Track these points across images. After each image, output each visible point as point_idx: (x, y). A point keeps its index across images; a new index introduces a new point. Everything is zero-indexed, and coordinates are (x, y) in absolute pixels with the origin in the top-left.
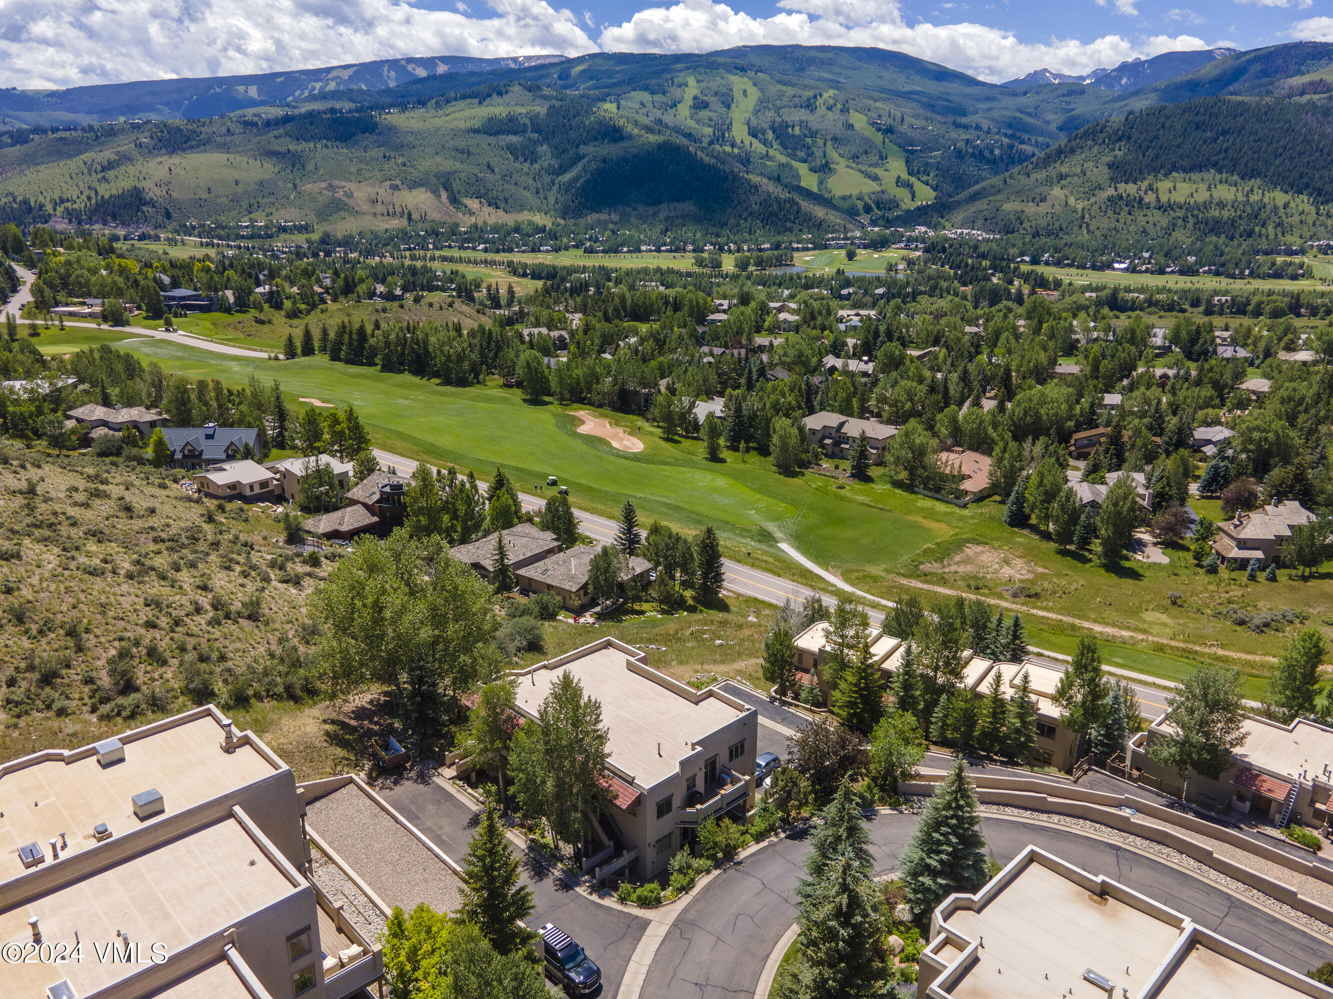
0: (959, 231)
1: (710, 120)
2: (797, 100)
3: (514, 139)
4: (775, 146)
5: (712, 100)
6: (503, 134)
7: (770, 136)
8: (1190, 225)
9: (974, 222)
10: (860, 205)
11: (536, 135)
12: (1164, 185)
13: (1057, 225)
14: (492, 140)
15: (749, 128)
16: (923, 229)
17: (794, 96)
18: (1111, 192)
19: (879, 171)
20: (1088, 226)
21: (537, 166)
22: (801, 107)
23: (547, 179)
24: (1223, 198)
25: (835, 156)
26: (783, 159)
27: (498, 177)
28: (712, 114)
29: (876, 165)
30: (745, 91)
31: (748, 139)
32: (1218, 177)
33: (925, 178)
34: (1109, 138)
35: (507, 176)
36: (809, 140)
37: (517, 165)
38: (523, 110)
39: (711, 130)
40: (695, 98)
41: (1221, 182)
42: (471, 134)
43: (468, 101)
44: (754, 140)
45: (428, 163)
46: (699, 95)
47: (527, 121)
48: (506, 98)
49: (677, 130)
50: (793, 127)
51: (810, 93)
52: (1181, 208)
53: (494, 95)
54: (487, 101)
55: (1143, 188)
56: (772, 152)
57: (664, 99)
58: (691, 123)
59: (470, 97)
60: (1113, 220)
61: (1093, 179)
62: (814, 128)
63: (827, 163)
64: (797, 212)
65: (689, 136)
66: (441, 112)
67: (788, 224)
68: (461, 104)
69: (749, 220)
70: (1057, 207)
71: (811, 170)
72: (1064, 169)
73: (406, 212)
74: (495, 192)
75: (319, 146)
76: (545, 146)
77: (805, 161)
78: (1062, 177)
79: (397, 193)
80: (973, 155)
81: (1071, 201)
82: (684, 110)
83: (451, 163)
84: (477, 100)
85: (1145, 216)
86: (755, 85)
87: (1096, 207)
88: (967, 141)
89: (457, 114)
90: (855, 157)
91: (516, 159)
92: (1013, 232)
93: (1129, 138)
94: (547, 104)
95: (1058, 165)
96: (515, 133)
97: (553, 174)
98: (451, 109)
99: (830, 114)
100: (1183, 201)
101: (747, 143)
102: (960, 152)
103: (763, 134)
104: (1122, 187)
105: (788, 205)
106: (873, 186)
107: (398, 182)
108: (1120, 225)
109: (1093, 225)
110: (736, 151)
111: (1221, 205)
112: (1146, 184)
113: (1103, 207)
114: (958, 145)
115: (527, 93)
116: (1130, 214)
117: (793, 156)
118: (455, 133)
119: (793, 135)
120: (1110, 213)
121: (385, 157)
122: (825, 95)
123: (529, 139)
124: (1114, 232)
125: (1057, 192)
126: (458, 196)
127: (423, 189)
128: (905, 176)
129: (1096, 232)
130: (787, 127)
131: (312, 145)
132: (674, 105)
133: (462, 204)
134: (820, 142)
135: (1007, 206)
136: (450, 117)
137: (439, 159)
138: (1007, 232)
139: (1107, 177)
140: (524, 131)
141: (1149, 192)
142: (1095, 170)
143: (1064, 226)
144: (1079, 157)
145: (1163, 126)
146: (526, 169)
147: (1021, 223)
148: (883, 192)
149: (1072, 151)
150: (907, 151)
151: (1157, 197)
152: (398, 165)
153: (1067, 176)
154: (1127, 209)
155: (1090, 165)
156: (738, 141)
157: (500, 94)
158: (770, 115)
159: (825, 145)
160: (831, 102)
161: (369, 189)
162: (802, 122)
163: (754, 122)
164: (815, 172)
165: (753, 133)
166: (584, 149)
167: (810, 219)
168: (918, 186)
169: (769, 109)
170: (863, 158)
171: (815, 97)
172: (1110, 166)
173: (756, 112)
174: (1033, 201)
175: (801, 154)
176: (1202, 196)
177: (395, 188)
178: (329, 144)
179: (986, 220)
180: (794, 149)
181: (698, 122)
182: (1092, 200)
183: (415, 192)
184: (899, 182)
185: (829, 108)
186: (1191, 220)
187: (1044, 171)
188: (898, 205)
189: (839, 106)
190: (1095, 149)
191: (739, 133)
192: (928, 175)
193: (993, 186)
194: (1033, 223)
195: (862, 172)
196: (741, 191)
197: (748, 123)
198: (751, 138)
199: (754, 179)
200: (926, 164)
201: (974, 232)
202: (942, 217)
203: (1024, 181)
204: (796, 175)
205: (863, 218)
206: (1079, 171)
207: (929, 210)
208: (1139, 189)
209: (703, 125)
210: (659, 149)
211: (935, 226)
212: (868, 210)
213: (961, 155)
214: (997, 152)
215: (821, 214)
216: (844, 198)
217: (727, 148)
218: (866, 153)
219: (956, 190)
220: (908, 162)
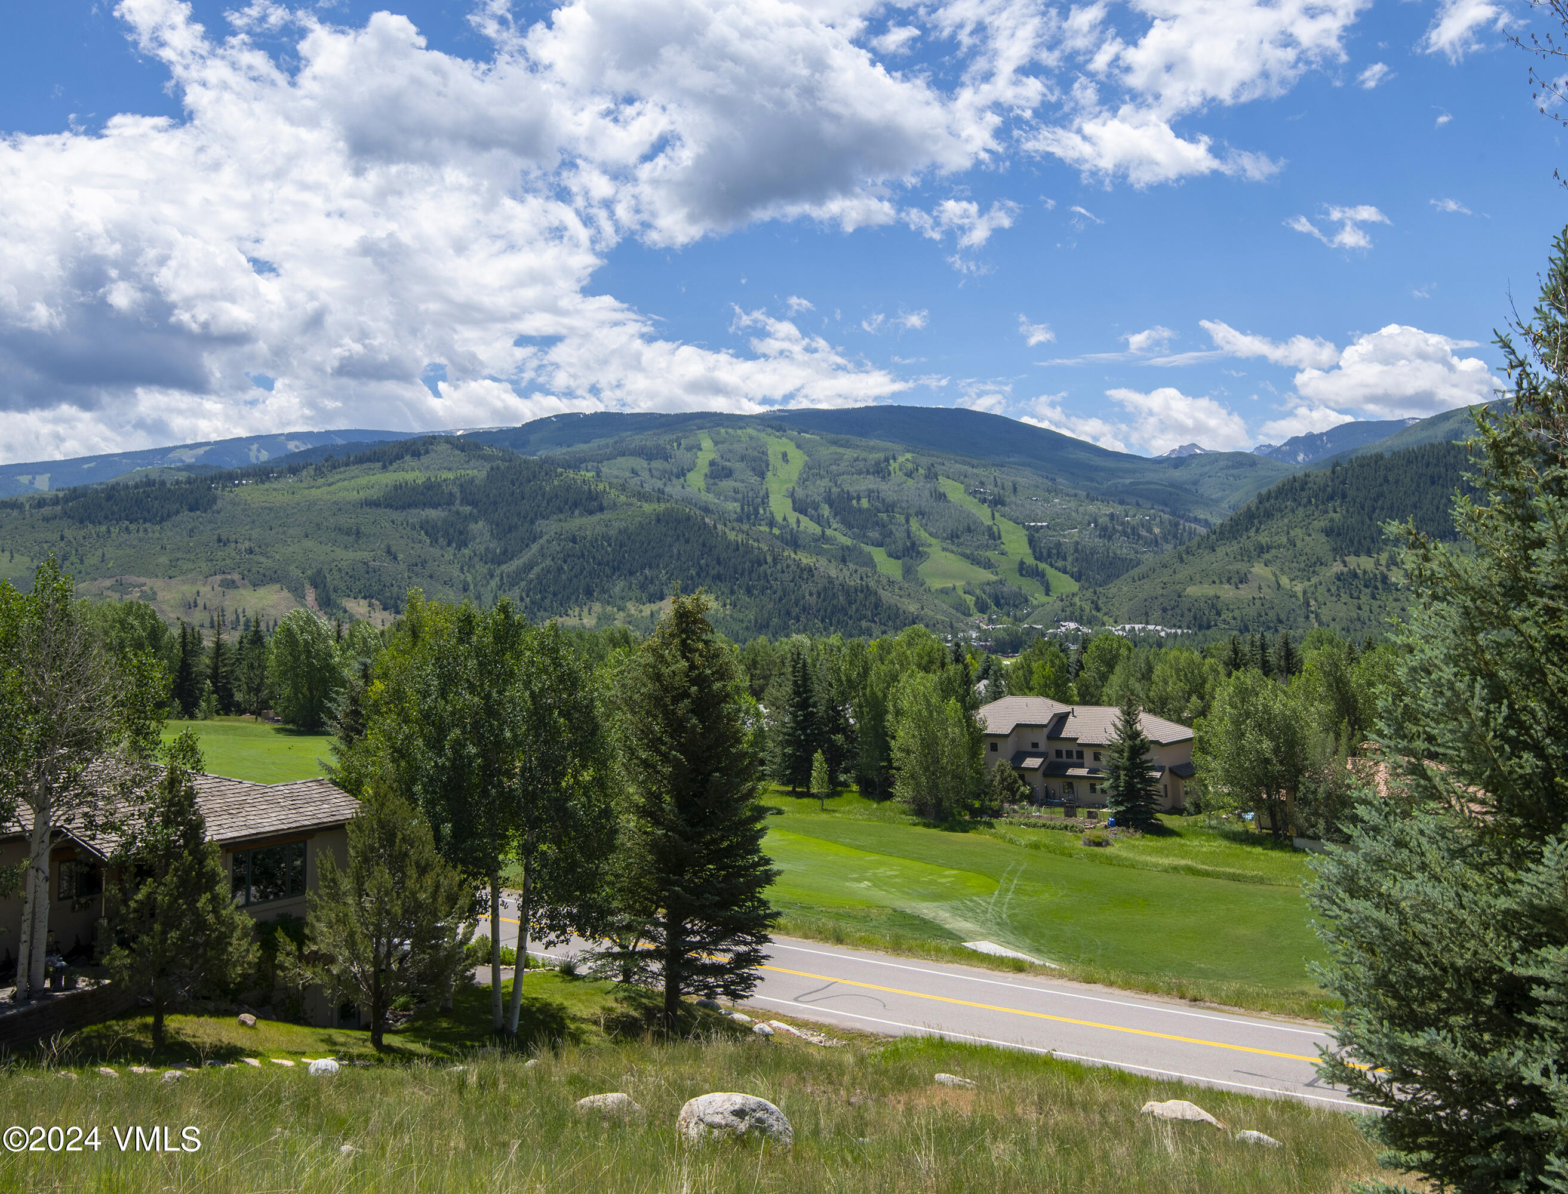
0: (1128, 627)
1: (736, 491)
2: (861, 464)
3: (433, 514)
4: (835, 526)
5: (738, 466)
6: (416, 507)
7: (826, 511)
9: (1147, 614)
10: (970, 600)
11: (468, 509)
13: (1272, 615)
14: (398, 516)
15: (794, 502)
16: (1072, 625)
17: (856, 459)
18: (1337, 567)
19: (991, 554)
20: (1317, 616)
21: (466, 551)
22: (868, 473)
23: (482, 569)
25: (924, 535)
26: (847, 541)
27: (402, 566)
28: (739, 485)
29: (987, 547)
30: (785, 455)
31: (793, 517)
33: (1060, 564)
34: (1316, 497)
35: (417, 566)
36: (884, 516)
37: (436, 552)
38: (451, 476)
39: (737, 506)
40: (712, 463)
42: (367, 509)
43: (365, 466)
44: (802, 517)
45: (291, 549)
46: (718, 460)
47: (456, 490)
48: (425, 459)
49: (687, 501)
50: (859, 499)
51: (881, 456)
53: (408, 458)
54: (395, 465)
55: (1383, 562)
56: (829, 532)
57: (667, 466)
58: (710, 498)
59: (369, 460)
60: (1351, 607)
61: (1307, 550)
62: (889, 500)
63: (913, 544)
64: (876, 606)
65: (706, 510)
66: (321, 481)
67: (864, 624)
68: (354, 470)
69: (803, 619)
70: (1265, 589)
71: (890, 555)
72: (1264, 539)
73: (242, 620)
74: (395, 589)
75: (115, 530)
76: (481, 524)
77: (880, 545)
78: (1262, 549)
79: (231, 593)
80: (1124, 533)
81: (1285, 581)
82: (696, 480)
83: (328, 548)
84: (379, 465)
85: (1396, 600)
86: (799, 447)
87: (1322, 589)
88: (1112, 516)
89: (346, 483)
90: (953, 537)
91: (434, 541)
92: (1209, 627)
93: (1344, 496)
94: (488, 466)
95: (1252, 533)
96: (435, 506)
97: (492, 562)
98: (337, 477)
99: (910, 482)
101: (792, 520)
102: (1105, 529)
103: (816, 509)
104: (1351, 560)
105: (861, 596)
106: (987, 576)
107: (236, 577)
108: (1364, 614)
109: (1325, 614)
110: (776, 531)
112: (1384, 557)
113: (1333, 589)
114: (1100, 521)
115: (458, 452)
116: (1374, 598)
117: (864, 538)
118: (339, 508)
119: (860, 510)
120: (1345, 597)
121: (219, 540)
122: (901, 459)
123: (458, 513)
124: (1359, 626)
125: (1258, 569)
126: (333, 596)
127: (277, 586)
128: (1030, 561)
129: (1332, 624)
130: (850, 498)
131: (104, 528)
132: (682, 474)
133: (339, 607)
134: (902, 519)
135: (1192, 590)
136: (334, 487)
137: (309, 544)
138: (1201, 627)
139: (1327, 547)
140: (450, 503)
141: (1392, 567)
142: (1307, 538)
143: (1283, 617)
144: (1280, 523)
145: (1386, 480)
146: (449, 556)
147: (1219, 614)
148: (1001, 582)
149: (1269, 515)
150: (1029, 528)
152: (239, 552)
153: (1269, 548)
154: (1368, 591)
155: (1298, 532)
156: (779, 518)
157: (416, 454)
158: (824, 483)
159: (907, 521)
160: (910, 466)
161: (185, 588)
162: (871, 492)
163: (800, 493)
164: (898, 558)
165: (801, 507)
166: (541, 525)
167: (897, 616)
168: (1051, 573)
169: (822, 477)
170: (966, 537)
171: (887, 460)
172: (1328, 532)
173: (803, 481)
174: (1229, 581)
175: (874, 534)
177: (231, 585)
178: (132, 527)
179: (1165, 610)
180: (864, 528)
181: (718, 495)
182: (1314, 580)
183: (262, 591)
184: (1023, 569)
185: (909, 475)
187: (1234, 542)
188: (1027, 601)
189: (921, 471)
190: (1300, 512)
191: (780, 506)
192: (1065, 559)
193: (1165, 566)
194: (1237, 613)
195: (966, 557)
196: (787, 577)
197: (792, 495)
198: (796, 514)
199: (806, 559)
200: (1059, 545)
201: (1151, 627)
202: (1098, 610)
203: (1208, 557)
204: (870, 563)
205: (977, 618)
206: (1284, 540)
207: (1077, 600)
208: (1377, 563)
209: (726, 499)
210: (658, 521)
211: (1090, 623)
212: (982, 608)
213: (1106, 533)
214: (1157, 530)
215: (912, 608)
216: (944, 591)
217: (762, 528)
218: (969, 530)
219: (1109, 578)
220: (1031, 541)
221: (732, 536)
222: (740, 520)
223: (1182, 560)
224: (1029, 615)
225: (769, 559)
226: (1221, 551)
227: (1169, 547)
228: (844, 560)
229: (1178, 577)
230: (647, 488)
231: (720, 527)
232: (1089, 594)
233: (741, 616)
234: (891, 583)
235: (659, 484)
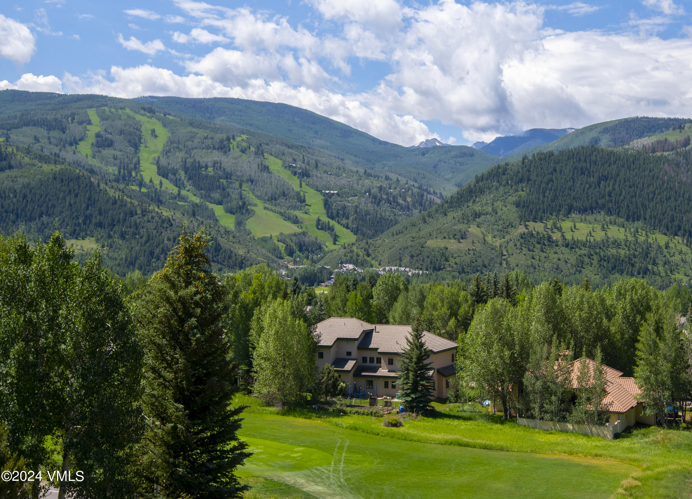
0: (387, 268)
1: (115, 158)
2: (209, 142)
4: (188, 187)
5: (118, 139)
7: (182, 174)
8: (595, 262)
9: (401, 260)
10: (282, 246)
12: (566, 225)
13: (480, 261)
15: (159, 168)
16: (351, 266)
17: (206, 138)
18: (522, 229)
19: (298, 214)
20: (507, 263)
22: (214, 148)
24: (616, 237)
25: (252, 197)
26: (197, 200)
28: (118, 153)
29: (295, 208)
30: (153, 131)
31: (157, 180)
32: (608, 219)
33: (344, 221)
34: (512, 180)
36: (224, 181)
39: (116, 168)
40: (98, 135)
41: (611, 223)
44: (164, 180)
46: (103, 133)
49: (78, 164)
50: (206, 167)
51: (224, 136)
52: (584, 245)
55: (549, 226)
56: (183, 192)
57: (63, 136)
58: (95, 163)
60: (528, 257)
61: (504, 216)
62: (228, 170)
63: (244, 203)
65: (92, 172)
70: (477, 244)
71: (227, 211)
72: (477, 208)
77: (220, 203)
78: (477, 215)
80: (388, 201)
81: (489, 239)
82: (85, 148)
85: (556, 253)
86: (165, 125)
87: (511, 244)
88: (381, 188)
90: (273, 199)
92: (440, 269)
93: (529, 180)
95: (470, 204)
99: (244, 157)
100: (584, 239)
101: (156, 182)
102: (375, 197)
103: (174, 174)
104: (531, 224)
106: (293, 229)
108: (536, 262)
109: (512, 261)
110: (144, 190)
111: (617, 244)
112: (550, 222)
114: (372, 191)
116: (542, 251)
117: (207, 197)
119: (207, 176)
120: (525, 251)
122: (238, 139)
125: (473, 229)
128: (325, 219)
130: (200, 167)
132: (74, 142)
134: (237, 184)
135: (431, 243)
138: (434, 270)
139: (516, 215)
141: (555, 230)
142: (504, 208)
143: (486, 263)
144: (487, 198)
145: (555, 170)
147: (446, 260)
148: (304, 234)
149: (482, 191)
150: (325, 194)
151: (563, 236)
153: (480, 215)
154: (539, 246)
155: (499, 204)
156: (147, 180)
158: (180, 155)
159: (241, 186)
160: (244, 144)
162: (215, 163)
163: (164, 162)
164: (232, 213)
165: (164, 172)
168: (338, 229)
169: (181, 150)
170: (282, 200)
171: (228, 139)
172: (517, 205)
173: (167, 152)
174: (454, 237)
175: (216, 195)
176: (599, 235)
179: (412, 257)
180: (210, 190)
181: (102, 159)
184: (319, 225)
185: (243, 151)
186: (595, 257)
187: (459, 210)
188: (320, 248)
189: (252, 149)
190: (501, 190)
191: (148, 171)
192: (348, 218)
193: (413, 225)
194: (458, 260)
195: (281, 214)
196: (151, 226)
197: (158, 163)
198: (160, 178)
199: (166, 213)
200: (344, 207)
201: (403, 269)
202: (368, 255)
203: (442, 220)
204: (212, 216)
205: (287, 260)
206: (490, 209)
207: (354, 248)
208: (546, 227)
209: (107, 164)
210: (55, 178)
211: (362, 264)
212: (291, 253)
213: (377, 201)
214: (409, 199)
215: (241, 252)
216: (264, 240)
217: (134, 188)
218: (284, 195)
219: (376, 233)
220: (327, 205)
221: (111, 192)
222: (117, 180)
223: (425, 222)
224: (322, 258)
225: (139, 212)
226: (451, 215)
227: (416, 212)
228: (194, 215)
229: (422, 233)
230: (46, 152)
231: (102, 186)
232: (363, 244)
233: (116, 255)
234: (227, 232)
235: (56, 150)
